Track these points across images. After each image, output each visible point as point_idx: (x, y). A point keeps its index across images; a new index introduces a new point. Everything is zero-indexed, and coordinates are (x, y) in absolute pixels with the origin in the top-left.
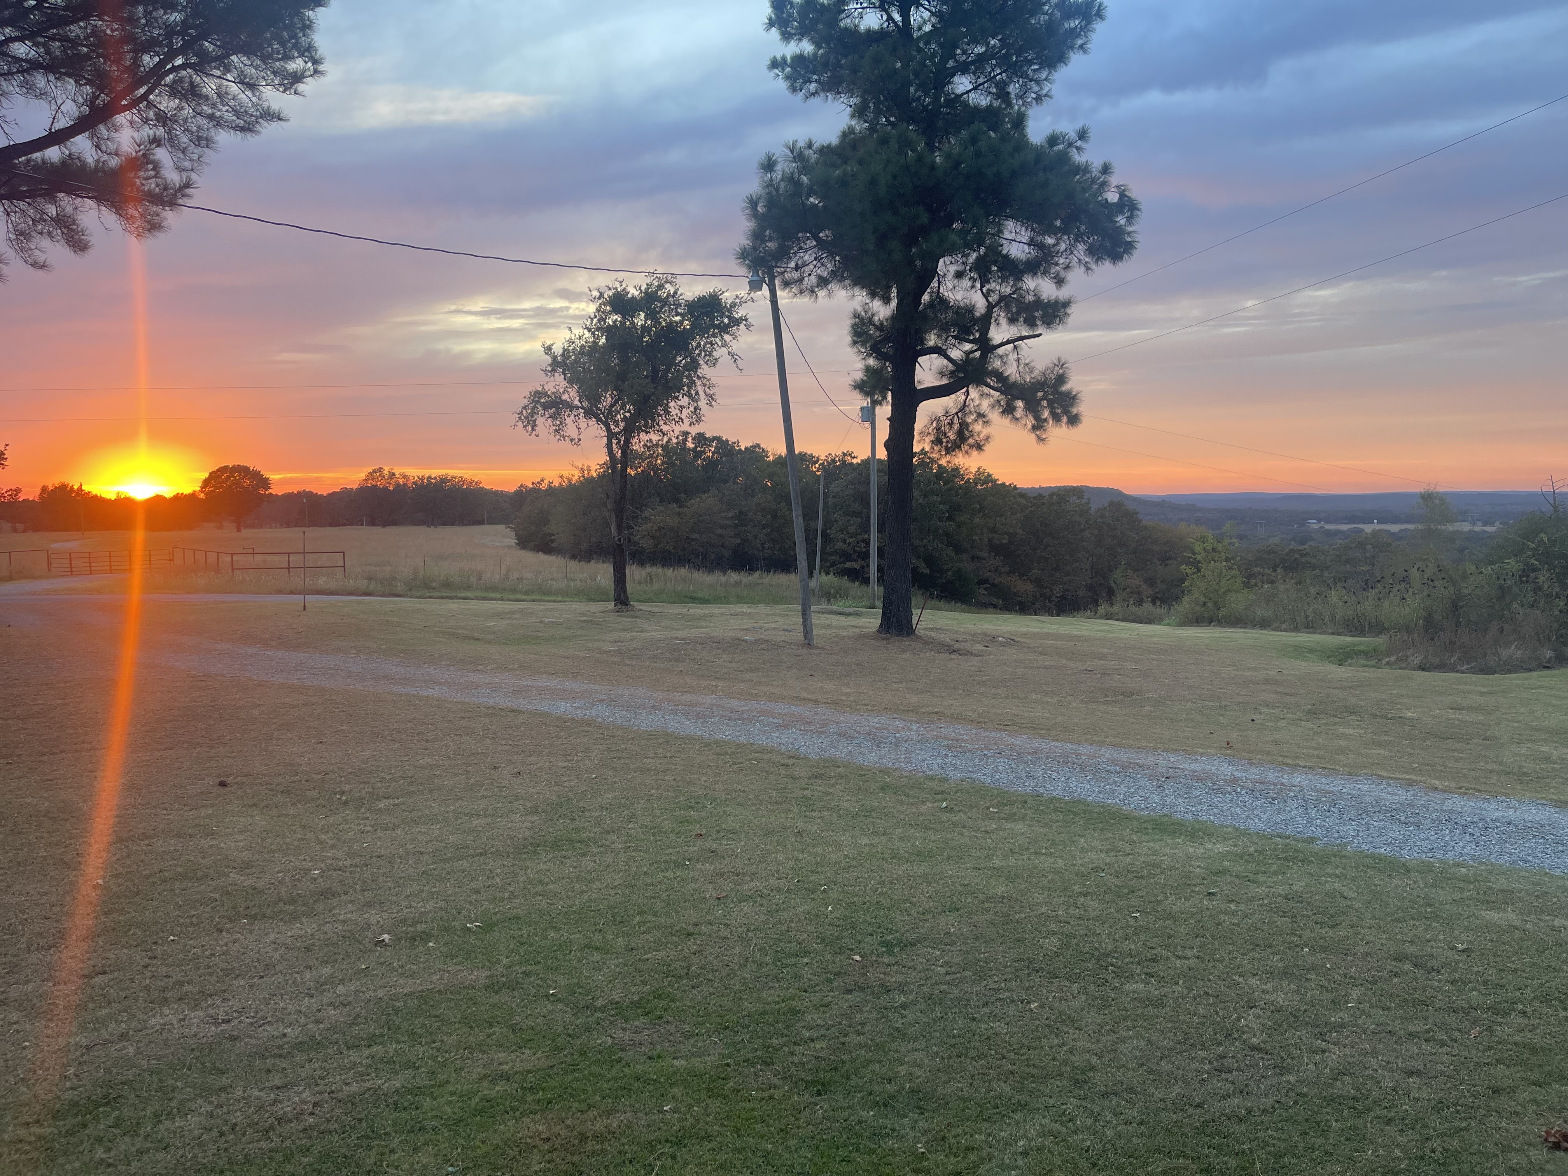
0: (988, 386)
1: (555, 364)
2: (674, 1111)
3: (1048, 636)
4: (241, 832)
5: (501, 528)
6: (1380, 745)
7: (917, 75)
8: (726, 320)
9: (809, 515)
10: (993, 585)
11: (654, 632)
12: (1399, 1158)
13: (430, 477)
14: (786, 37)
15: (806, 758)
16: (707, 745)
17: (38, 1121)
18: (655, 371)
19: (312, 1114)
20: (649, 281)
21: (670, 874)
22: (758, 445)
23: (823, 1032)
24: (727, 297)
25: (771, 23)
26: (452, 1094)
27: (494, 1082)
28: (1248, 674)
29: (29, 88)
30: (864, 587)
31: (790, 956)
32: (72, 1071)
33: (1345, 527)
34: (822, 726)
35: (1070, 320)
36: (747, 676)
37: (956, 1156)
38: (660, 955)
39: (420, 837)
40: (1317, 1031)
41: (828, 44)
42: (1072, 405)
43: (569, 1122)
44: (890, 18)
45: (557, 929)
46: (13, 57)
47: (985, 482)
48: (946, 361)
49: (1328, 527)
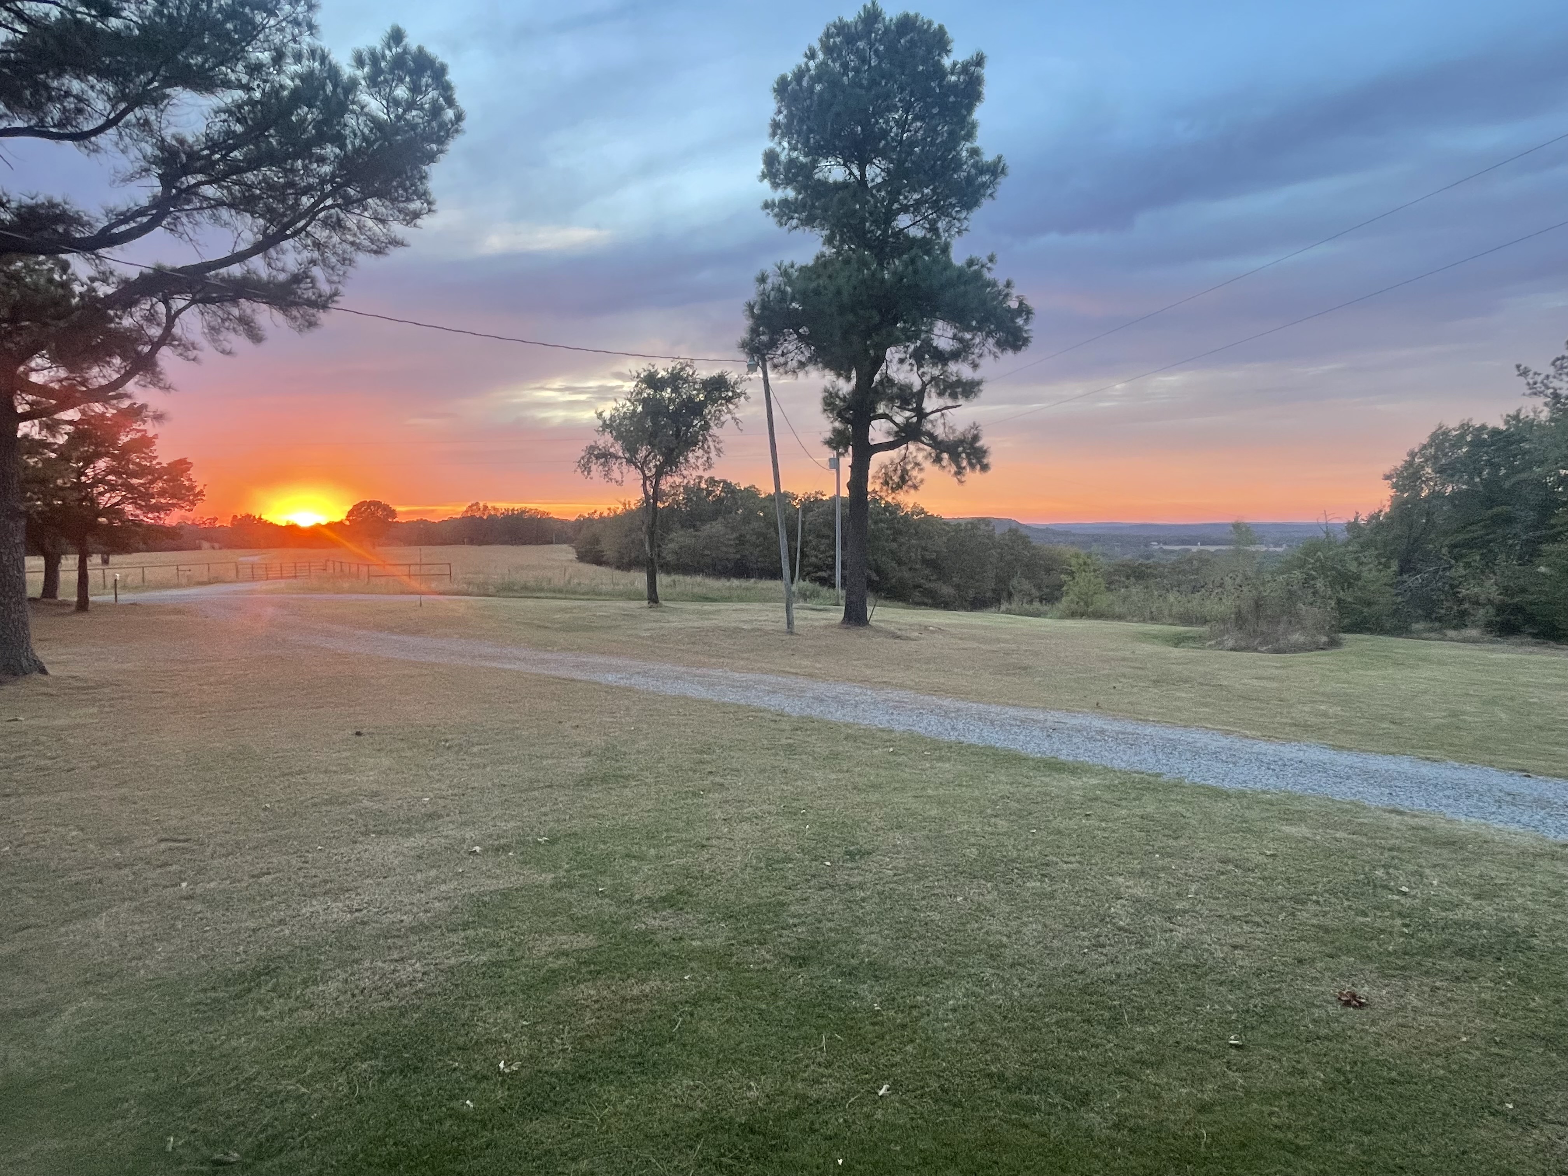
0: (923, 442)
1: (605, 426)
2: (692, 979)
3: (964, 626)
4: (371, 769)
5: (565, 546)
6: (1206, 705)
7: (871, 214)
8: (730, 394)
9: (791, 535)
10: (925, 589)
11: (675, 622)
12: (1230, 1012)
13: (513, 510)
14: (775, 186)
15: (789, 716)
16: (716, 706)
17: (214, 988)
18: (678, 431)
19: (422, 980)
20: (673, 364)
21: (689, 801)
22: (753, 486)
23: (803, 919)
24: (732, 377)
25: (764, 176)
26: (526, 966)
27: (557, 957)
28: (1111, 653)
29: (216, 219)
30: (831, 590)
31: (778, 862)
32: (241, 948)
33: (1177, 548)
34: (802, 691)
35: (982, 395)
36: (746, 655)
37: (903, 1012)
38: (682, 861)
39: (503, 773)
40: (1166, 916)
41: (806, 191)
42: (983, 457)
43: (613, 988)
44: (851, 173)
45: (605, 843)
46: (203, 197)
47: (919, 514)
48: (892, 425)
49: (1166, 547)
